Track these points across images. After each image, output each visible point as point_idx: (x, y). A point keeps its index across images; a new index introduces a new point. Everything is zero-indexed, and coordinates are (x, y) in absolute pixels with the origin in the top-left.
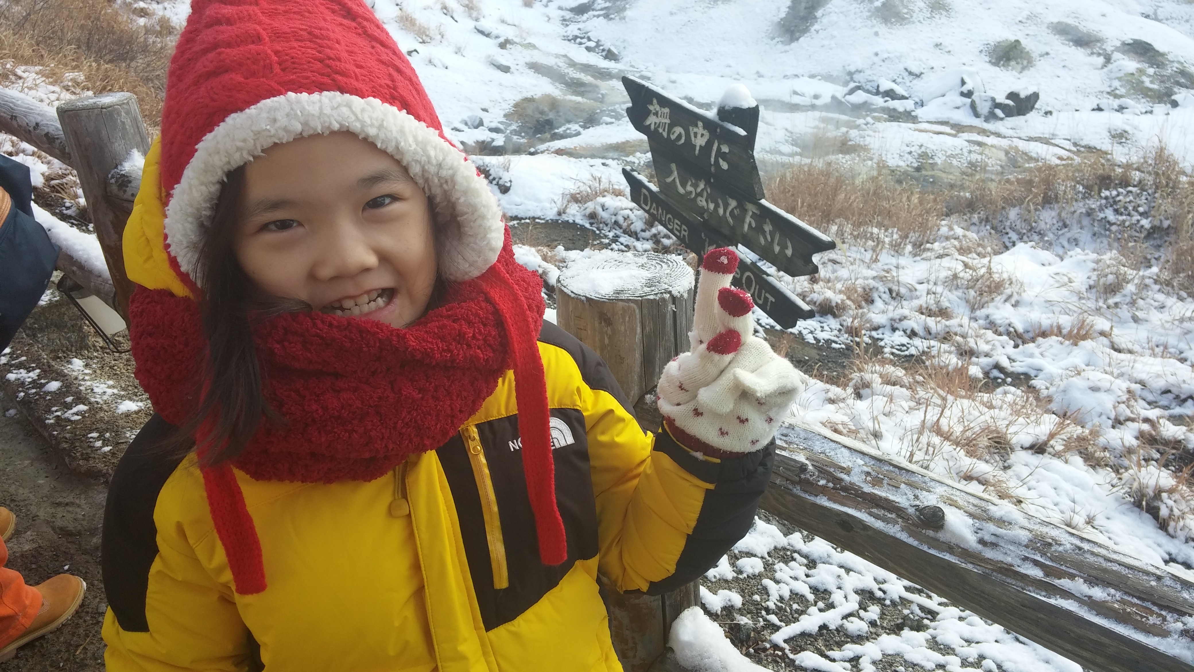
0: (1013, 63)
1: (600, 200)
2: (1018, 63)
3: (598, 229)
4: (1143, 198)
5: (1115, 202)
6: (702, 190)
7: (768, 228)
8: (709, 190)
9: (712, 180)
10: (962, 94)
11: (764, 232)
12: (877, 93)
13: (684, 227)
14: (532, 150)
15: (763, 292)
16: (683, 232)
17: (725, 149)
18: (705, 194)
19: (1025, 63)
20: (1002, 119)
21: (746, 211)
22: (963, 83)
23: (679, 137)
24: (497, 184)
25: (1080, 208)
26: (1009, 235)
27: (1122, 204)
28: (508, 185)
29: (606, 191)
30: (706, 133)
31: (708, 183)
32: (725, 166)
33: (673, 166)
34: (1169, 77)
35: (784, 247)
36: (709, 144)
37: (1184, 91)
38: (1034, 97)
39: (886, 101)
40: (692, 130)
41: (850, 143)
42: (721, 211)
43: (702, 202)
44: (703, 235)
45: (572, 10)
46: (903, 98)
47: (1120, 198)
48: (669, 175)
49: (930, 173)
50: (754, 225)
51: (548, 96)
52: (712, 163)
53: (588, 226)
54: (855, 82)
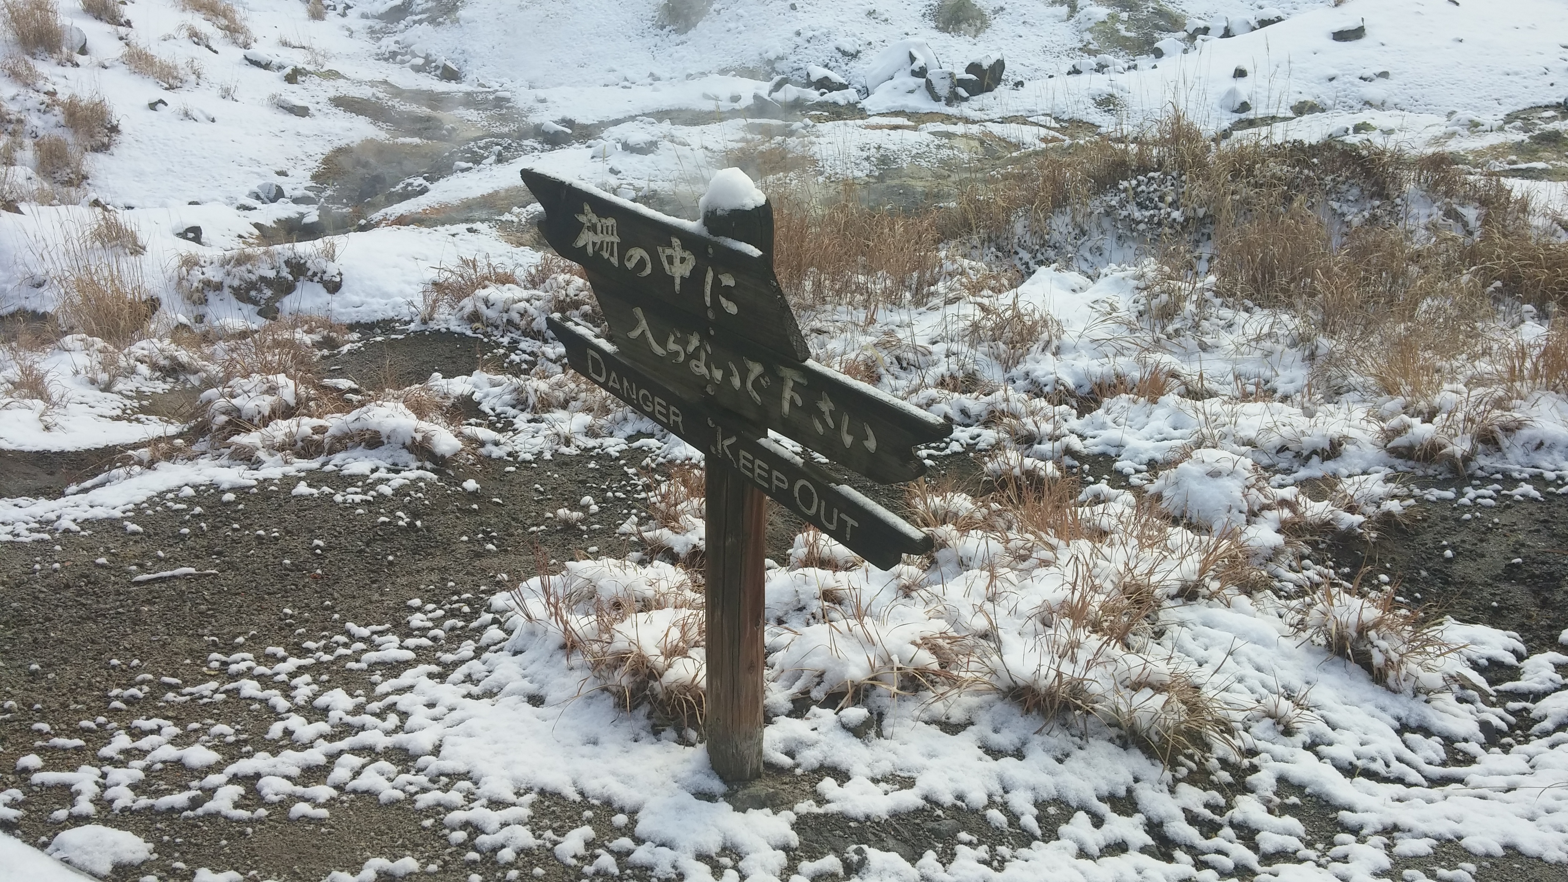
0: (964, 26)
1: (481, 293)
2: (970, 25)
3: (485, 334)
4: (1169, 184)
5: (1136, 194)
6: (697, 349)
7: (826, 406)
8: (709, 349)
9: (712, 332)
10: (914, 73)
11: (820, 415)
12: (809, 84)
13: (673, 408)
14: (363, 222)
15: (836, 511)
16: (672, 417)
17: (728, 281)
18: (703, 355)
19: (978, 23)
20: (966, 99)
21: (782, 380)
22: (912, 59)
23: (641, 263)
24: (321, 280)
25: (1096, 206)
26: (1020, 255)
27: (1145, 195)
28: (338, 279)
29: (486, 278)
30: (687, 254)
31: (705, 337)
32: (732, 308)
33: (638, 312)
34: (1146, 21)
35: (860, 437)
36: (697, 275)
37: (1164, 35)
38: (1000, 65)
39: (822, 94)
40: (664, 253)
41: (790, 156)
42: (736, 382)
43: (700, 368)
44: (710, 422)
45: (381, 17)
46: (842, 87)
47: (1143, 187)
48: (633, 328)
49: (897, 182)
50: (800, 403)
51: (372, 141)
52: (708, 304)
53: (469, 333)
54: (778, 73)
